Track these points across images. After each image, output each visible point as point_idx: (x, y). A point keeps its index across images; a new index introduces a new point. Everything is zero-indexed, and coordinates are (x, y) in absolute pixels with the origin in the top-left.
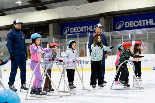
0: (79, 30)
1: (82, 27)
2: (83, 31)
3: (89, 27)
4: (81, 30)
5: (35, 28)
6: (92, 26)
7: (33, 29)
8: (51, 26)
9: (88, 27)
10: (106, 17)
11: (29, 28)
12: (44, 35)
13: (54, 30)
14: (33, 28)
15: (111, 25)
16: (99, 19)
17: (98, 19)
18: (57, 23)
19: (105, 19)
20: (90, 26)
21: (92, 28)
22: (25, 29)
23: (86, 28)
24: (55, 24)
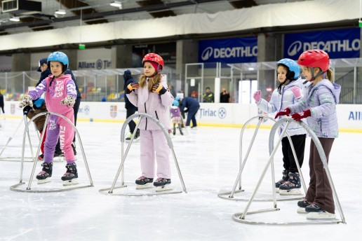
0: (228, 53)
1: (234, 49)
2: (234, 56)
3: (244, 49)
4: (231, 54)
5: (156, 45)
6: (249, 48)
7: (154, 47)
8: (179, 45)
9: (242, 48)
10: (269, 34)
11: (146, 46)
12: (171, 59)
13: (184, 53)
14: (152, 45)
15: (280, 47)
16: (257, 37)
17: (254, 35)
18: (191, 40)
19: (266, 36)
20: (246, 48)
21: (249, 50)
22: (141, 47)
23: (240, 51)
24: (187, 40)
